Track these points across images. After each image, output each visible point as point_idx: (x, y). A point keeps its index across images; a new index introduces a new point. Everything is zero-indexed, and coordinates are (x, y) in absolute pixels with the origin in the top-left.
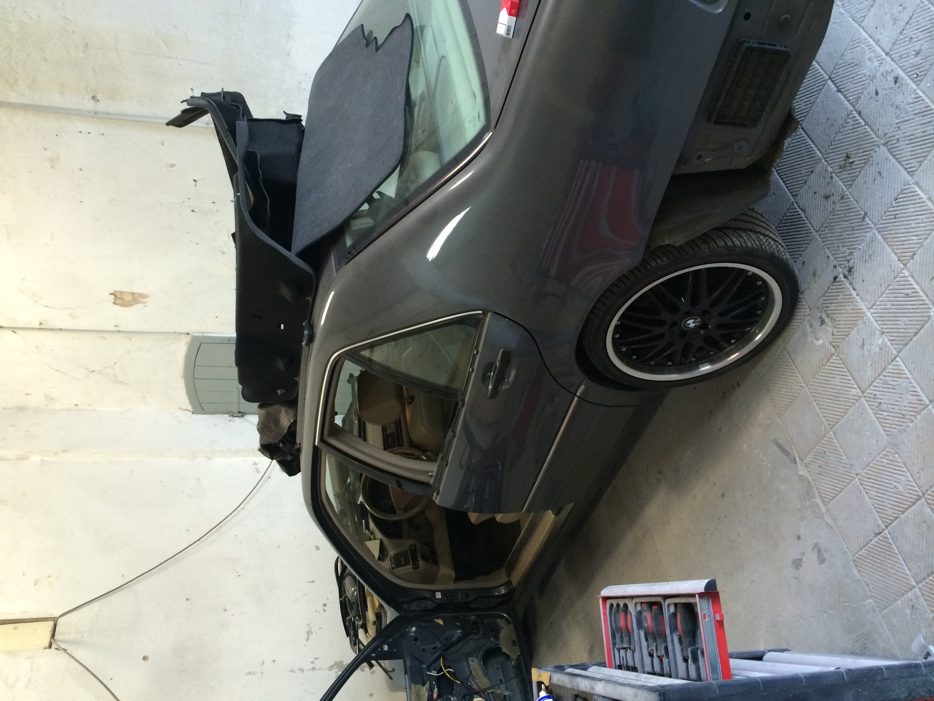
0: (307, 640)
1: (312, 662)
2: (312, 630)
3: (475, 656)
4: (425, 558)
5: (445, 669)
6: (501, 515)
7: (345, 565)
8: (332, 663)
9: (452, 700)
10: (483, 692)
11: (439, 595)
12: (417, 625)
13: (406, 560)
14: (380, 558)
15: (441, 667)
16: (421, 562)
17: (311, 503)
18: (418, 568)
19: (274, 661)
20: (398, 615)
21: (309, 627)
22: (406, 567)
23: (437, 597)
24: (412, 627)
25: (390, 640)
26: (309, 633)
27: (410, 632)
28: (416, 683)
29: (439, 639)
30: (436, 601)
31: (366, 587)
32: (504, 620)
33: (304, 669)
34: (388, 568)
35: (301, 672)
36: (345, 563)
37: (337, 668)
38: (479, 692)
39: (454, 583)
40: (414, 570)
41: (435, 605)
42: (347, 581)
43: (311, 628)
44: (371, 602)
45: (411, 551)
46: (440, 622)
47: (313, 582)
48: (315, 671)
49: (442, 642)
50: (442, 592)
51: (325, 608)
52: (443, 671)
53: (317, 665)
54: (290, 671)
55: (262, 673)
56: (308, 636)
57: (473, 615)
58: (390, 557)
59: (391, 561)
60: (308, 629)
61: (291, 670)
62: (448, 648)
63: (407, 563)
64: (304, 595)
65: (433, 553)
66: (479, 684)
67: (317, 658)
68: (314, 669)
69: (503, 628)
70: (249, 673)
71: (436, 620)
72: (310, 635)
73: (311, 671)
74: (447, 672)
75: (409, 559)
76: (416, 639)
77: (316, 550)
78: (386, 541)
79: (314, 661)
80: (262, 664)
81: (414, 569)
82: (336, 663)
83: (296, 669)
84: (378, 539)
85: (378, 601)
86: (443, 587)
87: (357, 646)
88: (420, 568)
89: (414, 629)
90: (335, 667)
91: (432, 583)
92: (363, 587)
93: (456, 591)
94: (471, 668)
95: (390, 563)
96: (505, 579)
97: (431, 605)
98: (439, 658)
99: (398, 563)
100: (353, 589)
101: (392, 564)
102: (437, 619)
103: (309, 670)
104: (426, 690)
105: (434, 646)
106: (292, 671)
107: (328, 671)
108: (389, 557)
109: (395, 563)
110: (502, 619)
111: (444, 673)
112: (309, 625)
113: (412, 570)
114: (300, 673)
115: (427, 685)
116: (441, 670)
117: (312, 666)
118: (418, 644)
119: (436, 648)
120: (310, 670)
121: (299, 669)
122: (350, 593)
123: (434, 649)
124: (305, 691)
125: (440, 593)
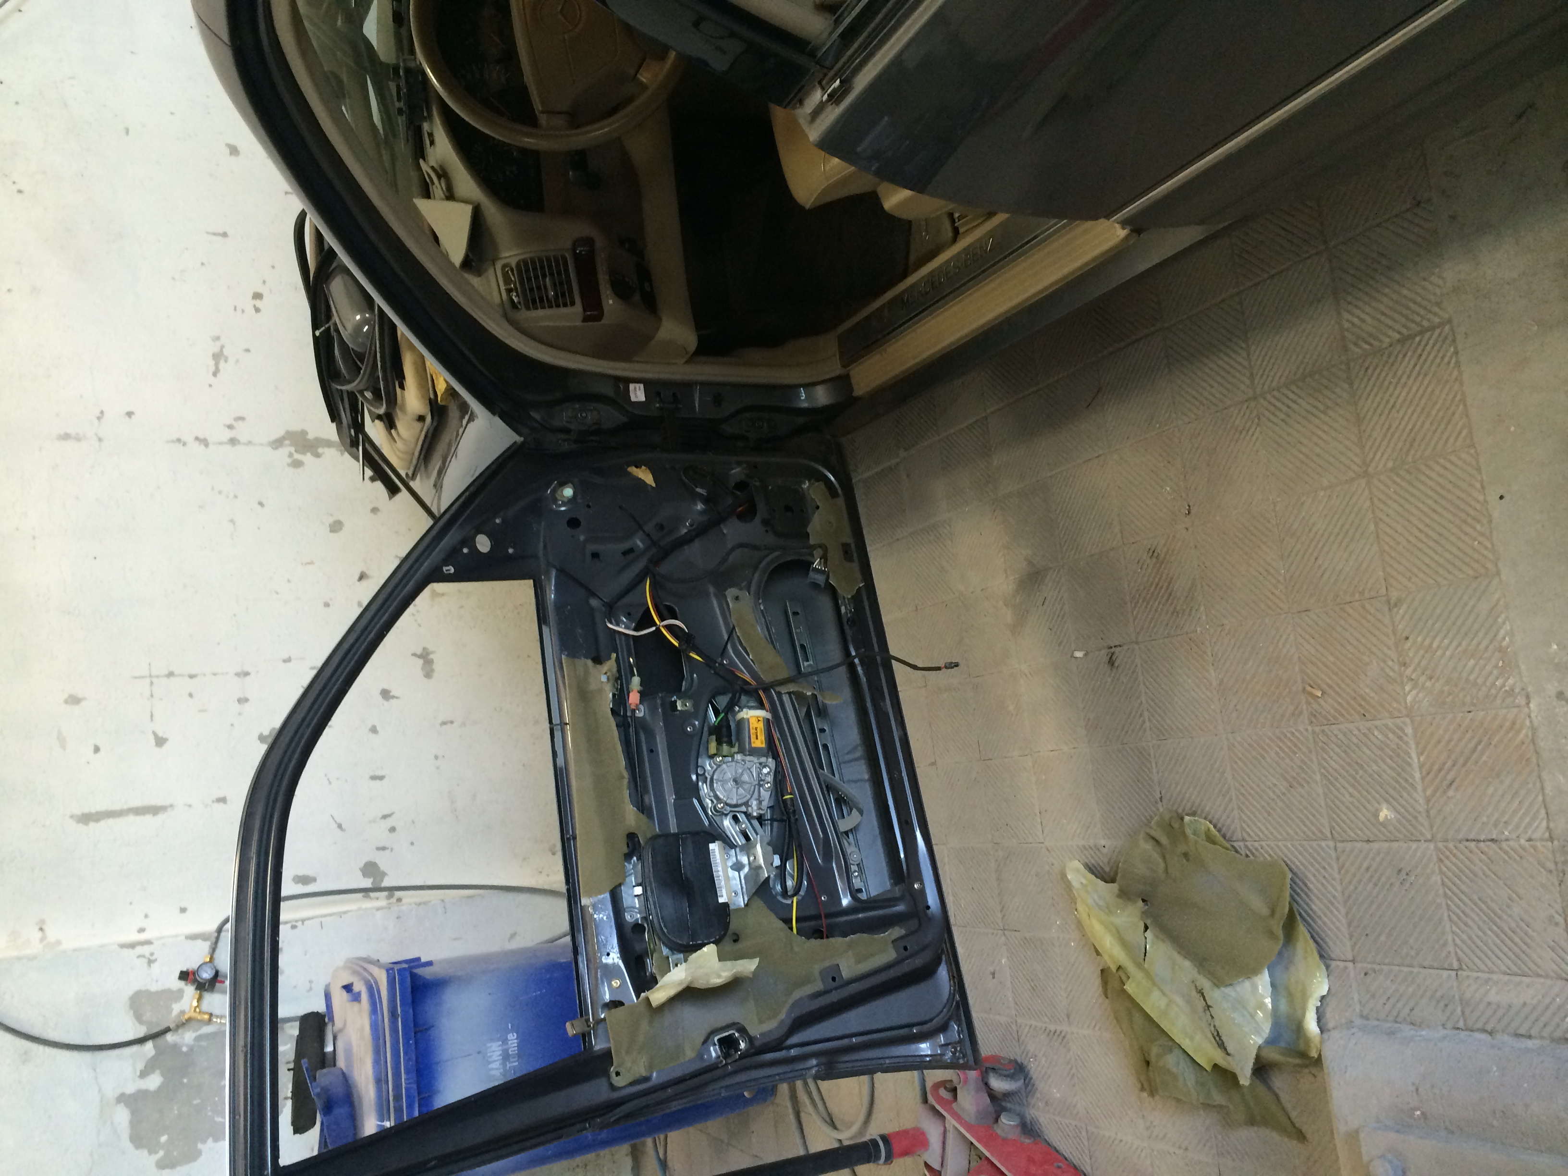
0: (215, 374)
1: (230, 427)
2: (225, 352)
3: (744, 584)
4: (622, 291)
5: (662, 619)
6: (904, 194)
7: (331, 248)
8: (280, 433)
9: (679, 708)
10: (766, 690)
11: (638, 394)
12: (576, 480)
13: (561, 284)
14: (467, 264)
15: (648, 608)
16: (610, 302)
17: (225, 37)
18: (599, 317)
19: (130, 414)
20: (515, 438)
21: (219, 344)
22: (563, 310)
23: (633, 399)
24: (562, 484)
25: (498, 521)
26: (218, 357)
27: (555, 500)
28: (573, 654)
29: (640, 527)
30: (629, 409)
31: (402, 329)
32: (821, 485)
33: (210, 440)
34: (497, 300)
35: (203, 447)
36: (330, 240)
37: (291, 445)
38: (756, 691)
39: (687, 362)
40: (586, 324)
41: (625, 419)
42: (337, 288)
43: (222, 347)
44: (417, 371)
45: (577, 257)
46: (646, 476)
47: (225, 235)
48: (238, 448)
49: (648, 535)
50: (648, 385)
51: (258, 303)
52: (654, 624)
53: (243, 432)
54: (173, 441)
55: (100, 440)
56: (217, 365)
57: (739, 463)
58: (504, 266)
59: (507, 280)
60: (216, 349)
61: (175, 438)
62: (666, 553)
63: (563, 299)
64: (203, 264)
65: (644, 273)
66: (756, 667)
67: (242, 419)
68: (233, 441)
69: (818, 507)
70: (66, 437)
71: (633, 470)
72: (222, 364)
73: (228, 448)
74: (666, 627)
75: (569, 282)
76: (574, 523)
77: (231, 154)
78: (493, 212)
79: (235, 424)
80: (99, 418)
81: (586, 319)
82: (288, 432)
83: (189, 438)
84: (466, 201)
85: (447, 382)
86: (653, 372)
87: (361, 448)
88: (604, 321)
89: (568, 492)
90: (287, 442)
91: (625, 356)
92: (394, 327)
93: (688, 386)
94: (733, 620)
95: (503, 288)
96: (835, 368)
97: (611, 417)
98: (639, 581)
99: (531, 290)
100: (358, 317)
101: (509, 291)
102: (637, 467)
103: (220, 443)
104: (608, 679)
105: (626, 545)
106: (179, 440)
107: (269, 450)
108: (499, 265)
109: (524, 291)
110: (818, 480)
111: (658, 629)
112: (218, 338)
113: (579, 323)
114: (199, 448)
115: (610, 665)
116: (645, 621)
117: (229, 434)
118: (582, 538)
119: (631, 550)
120: (226, 443)
121: (197, 438)
122: (349, 327)
123: (625, 553)
124: (213, 489)
125: (642, 386)
